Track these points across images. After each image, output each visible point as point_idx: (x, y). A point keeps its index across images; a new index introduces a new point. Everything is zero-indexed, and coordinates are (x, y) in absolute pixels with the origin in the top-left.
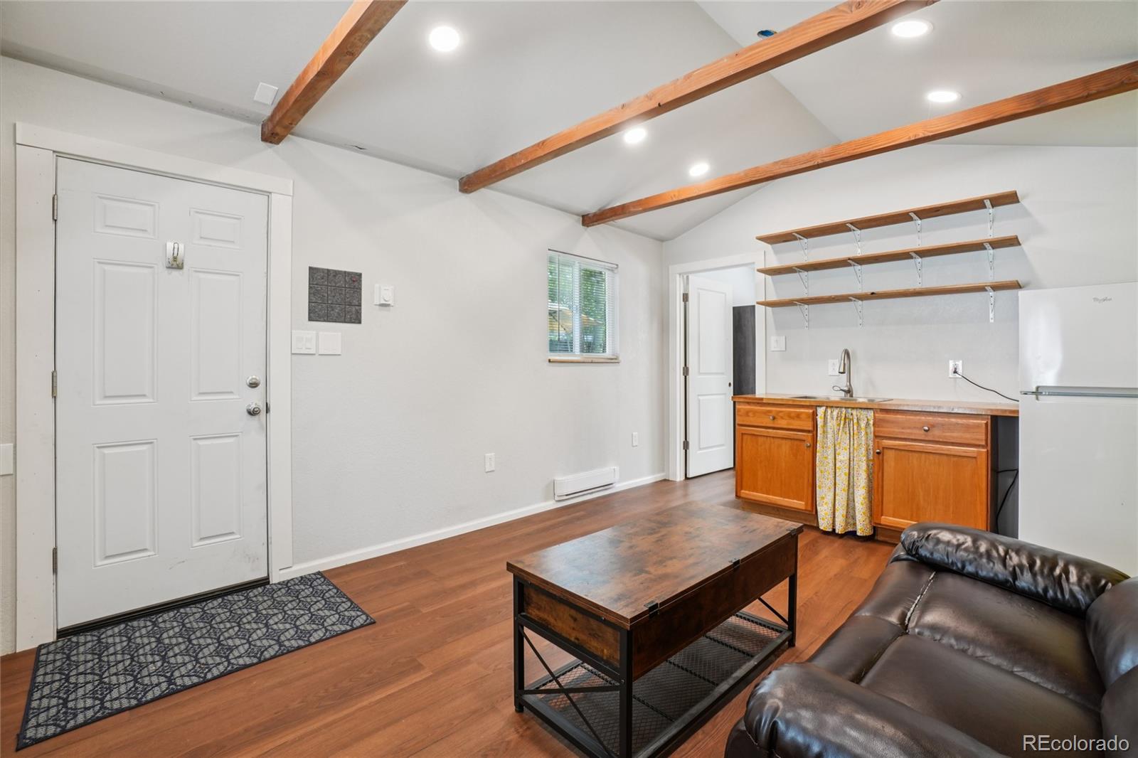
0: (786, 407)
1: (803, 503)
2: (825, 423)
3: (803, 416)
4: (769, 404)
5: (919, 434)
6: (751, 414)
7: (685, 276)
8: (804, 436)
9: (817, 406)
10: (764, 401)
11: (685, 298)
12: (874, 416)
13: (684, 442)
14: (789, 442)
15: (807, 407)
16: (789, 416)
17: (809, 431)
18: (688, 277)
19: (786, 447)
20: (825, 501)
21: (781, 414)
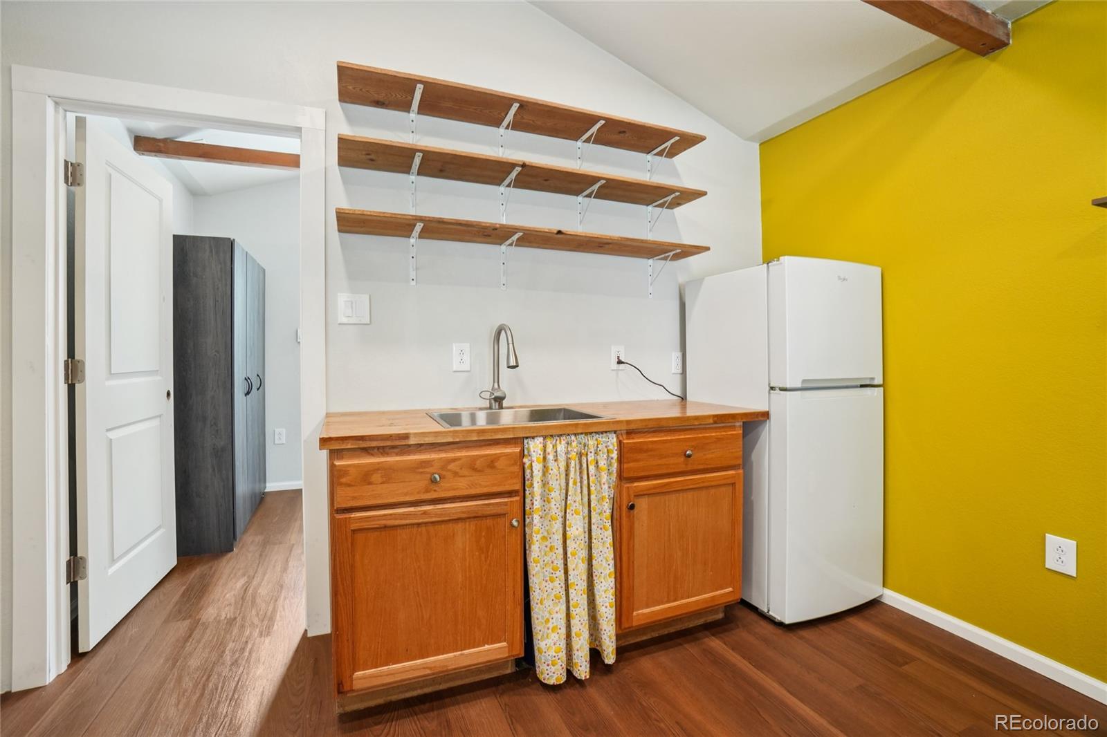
0: (460, 449)
1: (504, 644)
2: (545, 469)
3: (500, 464)
4: (420, 447)
5: (678, 463)
6: (376, 478)
7: (71, 117)
8: (506, 504)
9: (523, 438)
10: (412, 441)
11: (74, 174)
12: (620, 443)
13: (69, 563)
14: (471, 526)
15: (507, 442)
16: (472, 466)
17: (510, 494)
18: (80, 123)
19: (463, 538)
20: (550, 625)
21: (452, 466)
